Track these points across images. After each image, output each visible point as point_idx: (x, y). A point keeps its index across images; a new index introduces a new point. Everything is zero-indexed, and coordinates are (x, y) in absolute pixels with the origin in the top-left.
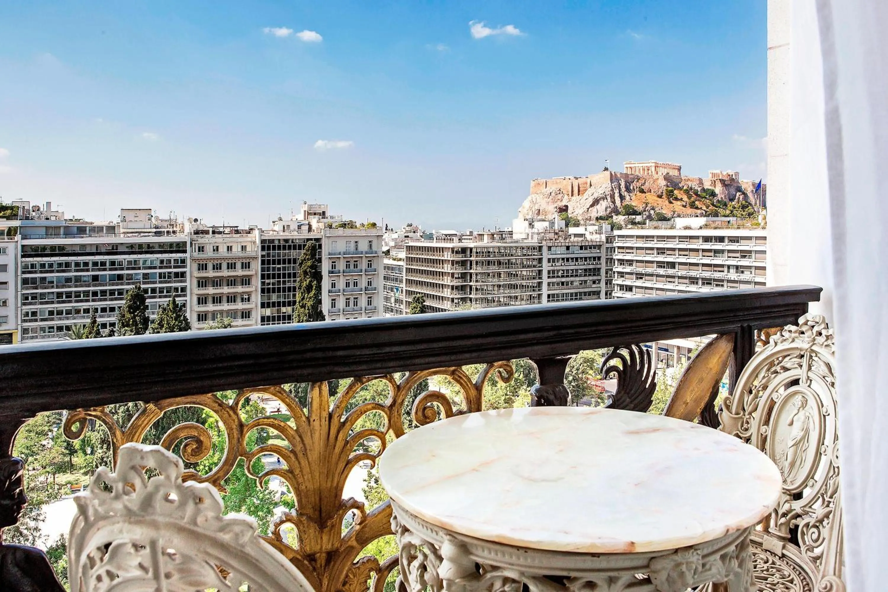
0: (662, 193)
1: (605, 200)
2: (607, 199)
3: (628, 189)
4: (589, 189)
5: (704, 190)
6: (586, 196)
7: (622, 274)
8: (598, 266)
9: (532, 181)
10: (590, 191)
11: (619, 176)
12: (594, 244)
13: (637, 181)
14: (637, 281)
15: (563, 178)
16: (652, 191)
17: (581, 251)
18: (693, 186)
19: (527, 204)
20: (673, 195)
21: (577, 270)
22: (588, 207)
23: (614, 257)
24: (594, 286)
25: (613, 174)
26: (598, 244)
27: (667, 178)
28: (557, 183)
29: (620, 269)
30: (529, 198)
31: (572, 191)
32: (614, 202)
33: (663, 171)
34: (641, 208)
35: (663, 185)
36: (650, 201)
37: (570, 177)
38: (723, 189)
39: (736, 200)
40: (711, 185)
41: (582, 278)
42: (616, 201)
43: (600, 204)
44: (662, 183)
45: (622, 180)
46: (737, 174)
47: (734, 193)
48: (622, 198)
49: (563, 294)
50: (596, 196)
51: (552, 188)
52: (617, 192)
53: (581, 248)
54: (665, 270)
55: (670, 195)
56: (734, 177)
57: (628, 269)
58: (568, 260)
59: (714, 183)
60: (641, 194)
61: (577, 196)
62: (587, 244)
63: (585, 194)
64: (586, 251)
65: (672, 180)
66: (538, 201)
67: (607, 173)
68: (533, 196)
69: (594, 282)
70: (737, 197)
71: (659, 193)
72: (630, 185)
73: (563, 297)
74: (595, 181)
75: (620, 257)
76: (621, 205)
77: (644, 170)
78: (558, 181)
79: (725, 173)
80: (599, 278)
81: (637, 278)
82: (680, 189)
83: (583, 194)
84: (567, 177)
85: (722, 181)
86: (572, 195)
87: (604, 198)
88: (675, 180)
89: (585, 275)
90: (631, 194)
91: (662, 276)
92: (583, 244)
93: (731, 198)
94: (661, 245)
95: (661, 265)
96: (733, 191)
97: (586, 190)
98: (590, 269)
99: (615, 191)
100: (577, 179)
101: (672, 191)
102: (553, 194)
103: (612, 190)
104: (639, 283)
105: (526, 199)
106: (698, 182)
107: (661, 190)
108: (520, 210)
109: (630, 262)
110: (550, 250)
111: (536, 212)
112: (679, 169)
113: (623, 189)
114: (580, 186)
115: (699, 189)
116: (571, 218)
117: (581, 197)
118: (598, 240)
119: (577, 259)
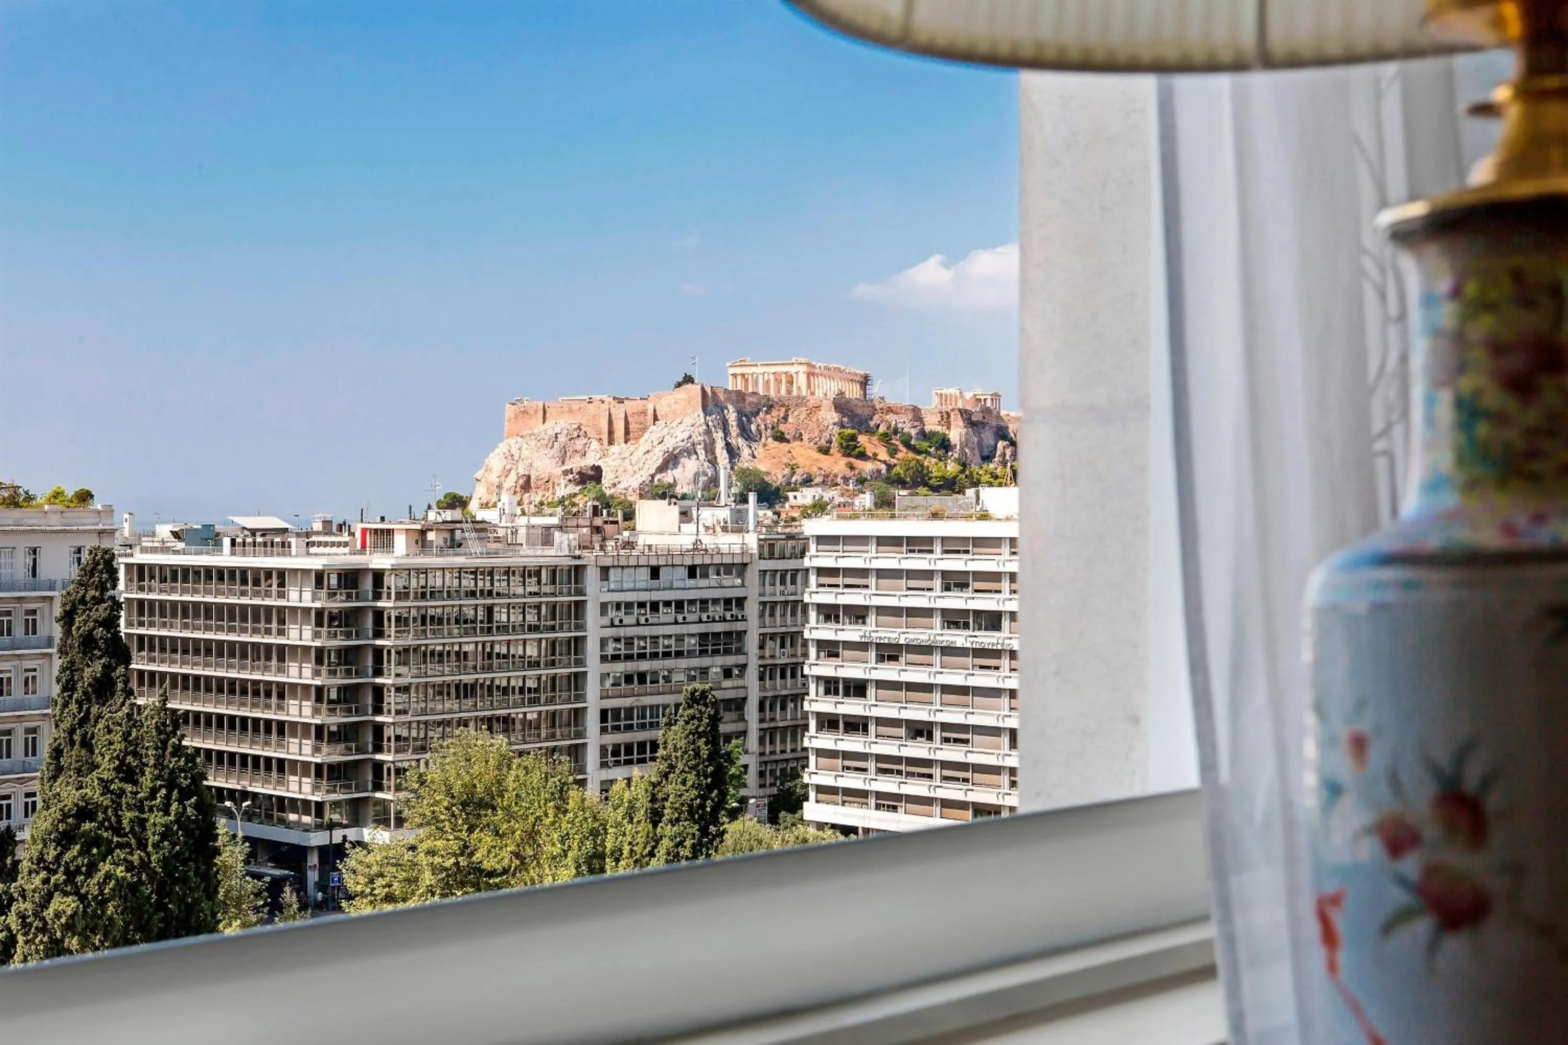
0: (830, 442)
1: (694, 457)
2: (696, 453)
3: (744, 432)
4: (652, 428)
5: (923, 435)
6: (644, 443)
7: (830, 649)
8: (739, 626)
9: (508, 405)
10: (654, 433)
11: (722, 397)
12: (728, 560)
13: (767, 413)
14: (879, 666)
15: (586, 397)
16: (805, 437)
17: (692, 582)
18: (900, 426)
19: (496, 461)
20: (856, 447)
21: (680, 638)
22: (653, 471)
23: (807, 599)
24: (727, 683)
25: (709, 391)
26: (738, 560)
27: (841, 405)
28: (571, 411)
29: (827, 633)
30: (502, 448)
31: (611, 432)
32: (713, 462)
33: (827, 389)
34: (780, 477)
35: (831, 421)
36: (800, 461)
37: (604, 397)
38: (967, 433)
39: (996, 459)
40: (939, 423)
41: (696, 662)
42: (719, 460)
43: (680, 467)
44: (830, 416)
45: (730, 407)
46: (996, 397)
47: (992, 442)
48: (732, 452)
49: (644, 708)
50: (670, 444)
51: (559, 424)
52: (719, 436)
53: (692, 571)
54: (971, 633)
55: (848, 446)
56: (989, 404)
57: (851, 633)
58: (655, 606)
59: (946, 418)
60: (777, 443)
61: (624, 445)
62: (707, 561)
63: (642, 440)
64: (703, 583)
65: (852, 411)
66: (525, 453)
67: (693, 390)
68: (512, 441)
69: (727, 673)
70: (998, 453)
71: (823, 442)
72: (750, 422)
73: (644, 717)
74: (667, 409)
75: (827, 597)
76: (732, 468)
77: (778, 382)
78: (575, 407)
79: (968, 395)
80: (740, 659)
81: (881, 659)
82: (870, 431)
83: (636, 439)
84: (596, 397)
85: (965, 415)
86: (611, 442)
87: (690, 452)
88: (860, 412)
89: (703, 653)
90: (754, 445)
91: (961, 652)
92: (698, 561)
93: (986, 453)
94: (955, 564)
95: (954, 619)
96: (988, 437)
97: (644, 429)
98: (716, 635)
99: (715, 435)
100: (621, 401)
101: (853, 438)
102: (562, 439)
103: (708, 432)
104: (888, 672)
105: (493, 451)
106: (910, 416)
107: (826, 435)
108: (478, 475)
109: (858, 614)
110: (607, 579)
111: (521, 482)
112: (865, 382)
113: (734, 430)
114: (630, 419)
115: (913, 432)
116: (612, 497)
117: (632, 448)
118: (737, 549)
119: (679, 605)
